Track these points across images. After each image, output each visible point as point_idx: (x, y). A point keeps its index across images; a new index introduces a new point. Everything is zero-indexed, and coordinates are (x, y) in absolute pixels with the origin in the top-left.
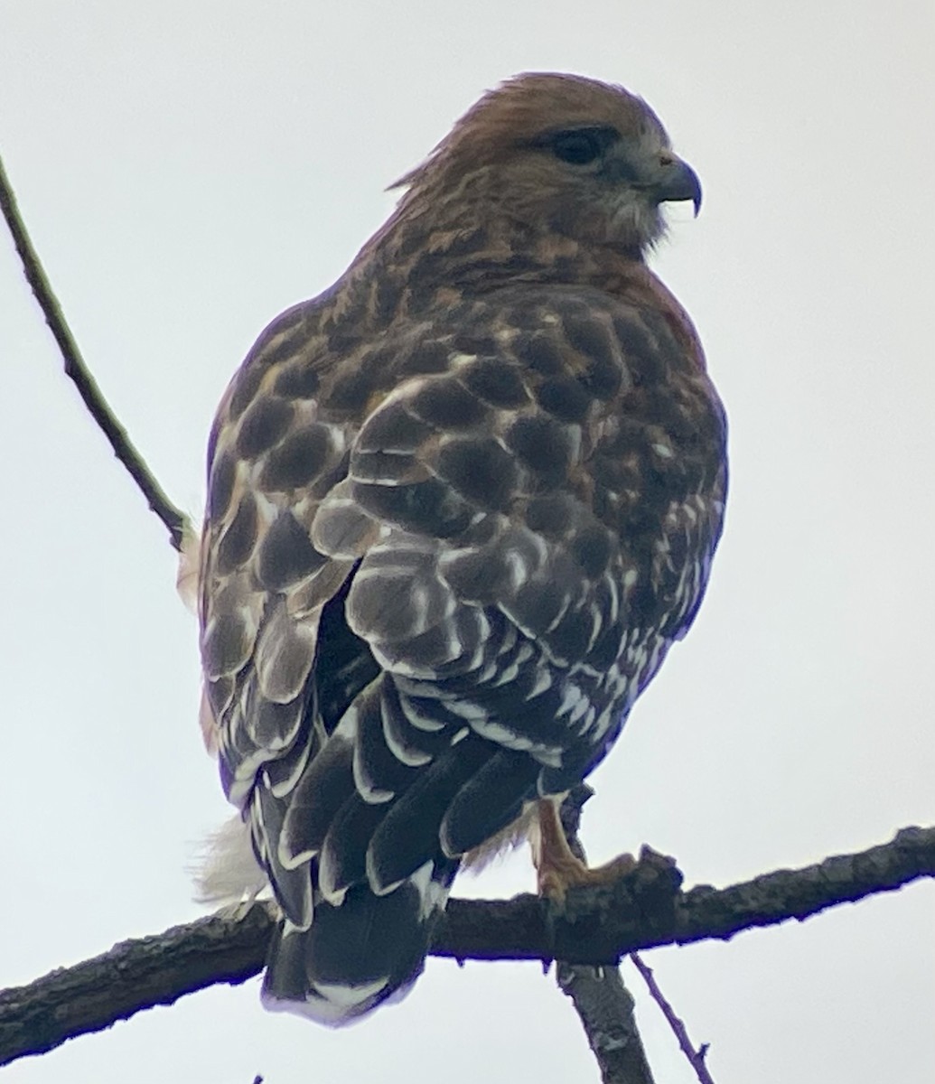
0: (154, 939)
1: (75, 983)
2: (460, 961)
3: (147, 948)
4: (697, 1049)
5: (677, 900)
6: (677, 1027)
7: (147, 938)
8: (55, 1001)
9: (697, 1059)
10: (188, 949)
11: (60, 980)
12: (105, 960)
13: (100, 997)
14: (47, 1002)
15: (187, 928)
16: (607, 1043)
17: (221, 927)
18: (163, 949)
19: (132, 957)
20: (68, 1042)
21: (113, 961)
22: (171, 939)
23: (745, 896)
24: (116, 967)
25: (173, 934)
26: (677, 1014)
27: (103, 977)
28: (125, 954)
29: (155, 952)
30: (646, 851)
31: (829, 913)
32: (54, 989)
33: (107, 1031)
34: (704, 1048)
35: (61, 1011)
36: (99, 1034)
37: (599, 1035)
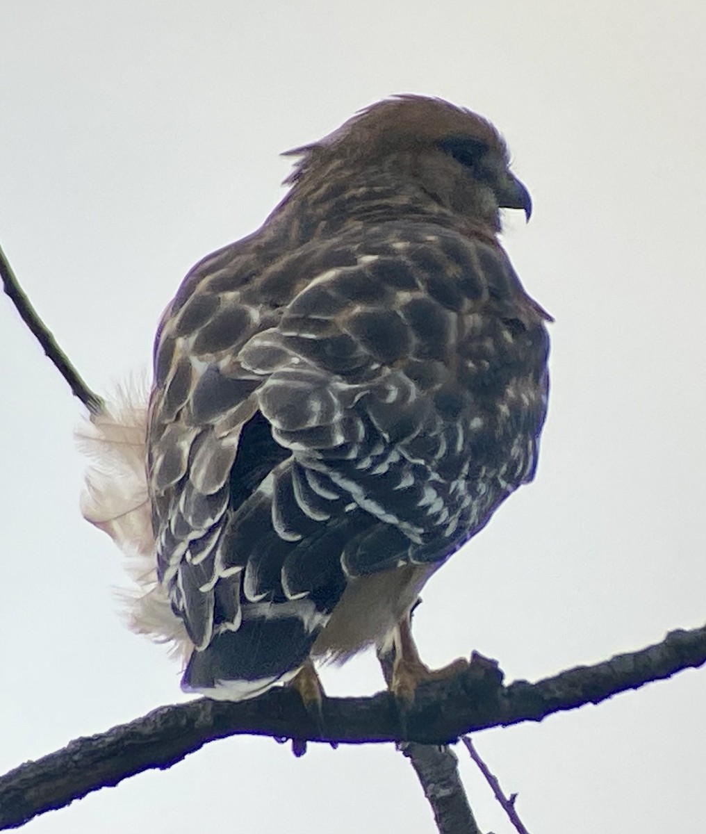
0: (100, 737)
1: (40, 772)
2: (334, 745)
3: (94, 743)
4: (508, 797)
5: (499, 692)
6: (493, 781)
7: (96, 735)
8: (25, 786)
9: (509, 805)
10: (126, 743)
11: (27, 770)
12: (64, 753)
13: (61, 782)
14: (20, 787)
15: (125, 727)
16: (438, 792)
17: (151, 725)
18: (107, 744)
19: (82, 751)
20: (36, 818)
21: (69, 754)
22: (113, 736)
23: (552, 687)
24: (71, 758)
25: (114, 732)
26: (492, 772)
27: (63, 766)
28: (78, 748)
29: (101, 746)
30: (475, 655)
31: (616, 697)
32: (25, 777)
33: (66, 808)
34: (514, 797)
35: (31, 794)
36: (61, 811)
37: (432, 786)
